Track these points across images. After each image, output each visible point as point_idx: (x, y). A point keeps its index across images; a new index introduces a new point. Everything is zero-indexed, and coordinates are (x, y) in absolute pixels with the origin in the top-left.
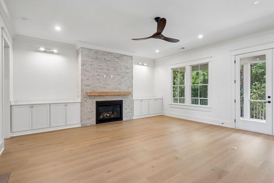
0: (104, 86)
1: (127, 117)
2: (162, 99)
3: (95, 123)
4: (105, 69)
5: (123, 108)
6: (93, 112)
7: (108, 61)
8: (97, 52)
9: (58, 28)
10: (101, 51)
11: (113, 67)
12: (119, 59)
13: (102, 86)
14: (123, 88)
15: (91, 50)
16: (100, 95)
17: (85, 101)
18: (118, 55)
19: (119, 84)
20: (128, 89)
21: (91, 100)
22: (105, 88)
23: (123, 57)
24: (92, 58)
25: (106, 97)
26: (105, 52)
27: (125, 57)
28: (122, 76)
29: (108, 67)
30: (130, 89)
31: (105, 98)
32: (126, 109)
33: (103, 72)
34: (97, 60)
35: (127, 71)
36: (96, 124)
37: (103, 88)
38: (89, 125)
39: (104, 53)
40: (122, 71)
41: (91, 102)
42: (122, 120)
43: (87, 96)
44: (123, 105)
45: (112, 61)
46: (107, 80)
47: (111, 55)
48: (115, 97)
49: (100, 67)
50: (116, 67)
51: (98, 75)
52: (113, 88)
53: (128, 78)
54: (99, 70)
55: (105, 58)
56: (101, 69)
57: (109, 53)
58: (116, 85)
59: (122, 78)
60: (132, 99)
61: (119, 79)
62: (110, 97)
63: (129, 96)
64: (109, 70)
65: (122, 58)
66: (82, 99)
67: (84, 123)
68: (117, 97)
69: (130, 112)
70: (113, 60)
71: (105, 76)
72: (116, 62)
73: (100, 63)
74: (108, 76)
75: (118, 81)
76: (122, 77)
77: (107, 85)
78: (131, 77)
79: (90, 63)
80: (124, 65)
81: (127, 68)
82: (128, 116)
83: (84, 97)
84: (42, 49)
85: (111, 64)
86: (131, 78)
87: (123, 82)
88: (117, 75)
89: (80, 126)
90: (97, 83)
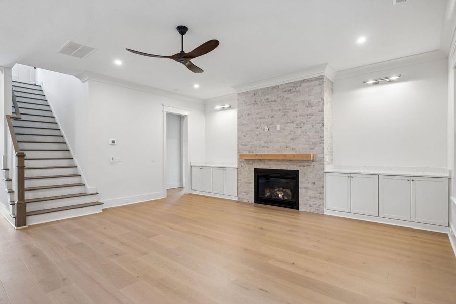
0: (266, 145)
1: (310, 206)
2: (449, 179)
3: (253, 200)
4: (267, 117)
5: (301, 185)
6: (250, 183)
7: (271, 101)
8: (255, 93)
9: (196, 86)
10: (261, 89)
11: (280, 110)
12: (293, 92)
13: (263, 145)
14: (300, 147)
15: (248, 93)
16: (260, 160)
17: (242, 166)
18: (290, 85)
19: (292, 139)
20: (310, 149)
21: (249, 165)
22: (267, 148)
23: (301, 86)
24: (249, 105)
25: (269, 162)
26: (268, 88)
27: (304, 85)
28: (297, 124)
29: (272, 112)
30: (316, 149)
31: (268, 164)
32: (306, 189)
33: (264, 123)
34: (256, 106)
35: (309, 111)
36: (255, 202)
37: (264, 147)
38: (246, 201)
39: (266, 91)
40: (298, 113)
41: (249, 169)
42: (298, 208)
43: (244, 160)
44: (301, 180)
45: (279, 99)
46: (270, 135)
47: (277, 90)
48: (284, 163)
49: (260, 116)
50: (286, 109)
51: (257, 128)
52: (281, 147)
53: (313, 126)
54: (258, 121)
55: (267, 99)
56: (261, 118)
57: (273, 88)
58: (285, 142)
59: (297, 128)
60: (323, 169)
61: (291, 131)
62: (276, 163)
63: (313, 163)
64: (273, 117)
65: (297, 89)
66: (238, 164)
67: (240, 196)
68: (288, 163)
69: (315, 198)
70: (281, 97)
71: (266, 127)
72: (287, 99)
73: (260, 109)
74: (272, 127)
75: (290, 134)
76: (299, 126)
77: (270, 142)
78: (319, 123)
79: (247, 113)
80: (303, 102)
81: (310, 105)
82: (311, 203)
83: (240, 162)
84: (218, 107)
85: (277, 106)
86: (320, 125)
87: (300, 135)
88: (287, 123)
89: (236, 199)
90: (256, 141)
